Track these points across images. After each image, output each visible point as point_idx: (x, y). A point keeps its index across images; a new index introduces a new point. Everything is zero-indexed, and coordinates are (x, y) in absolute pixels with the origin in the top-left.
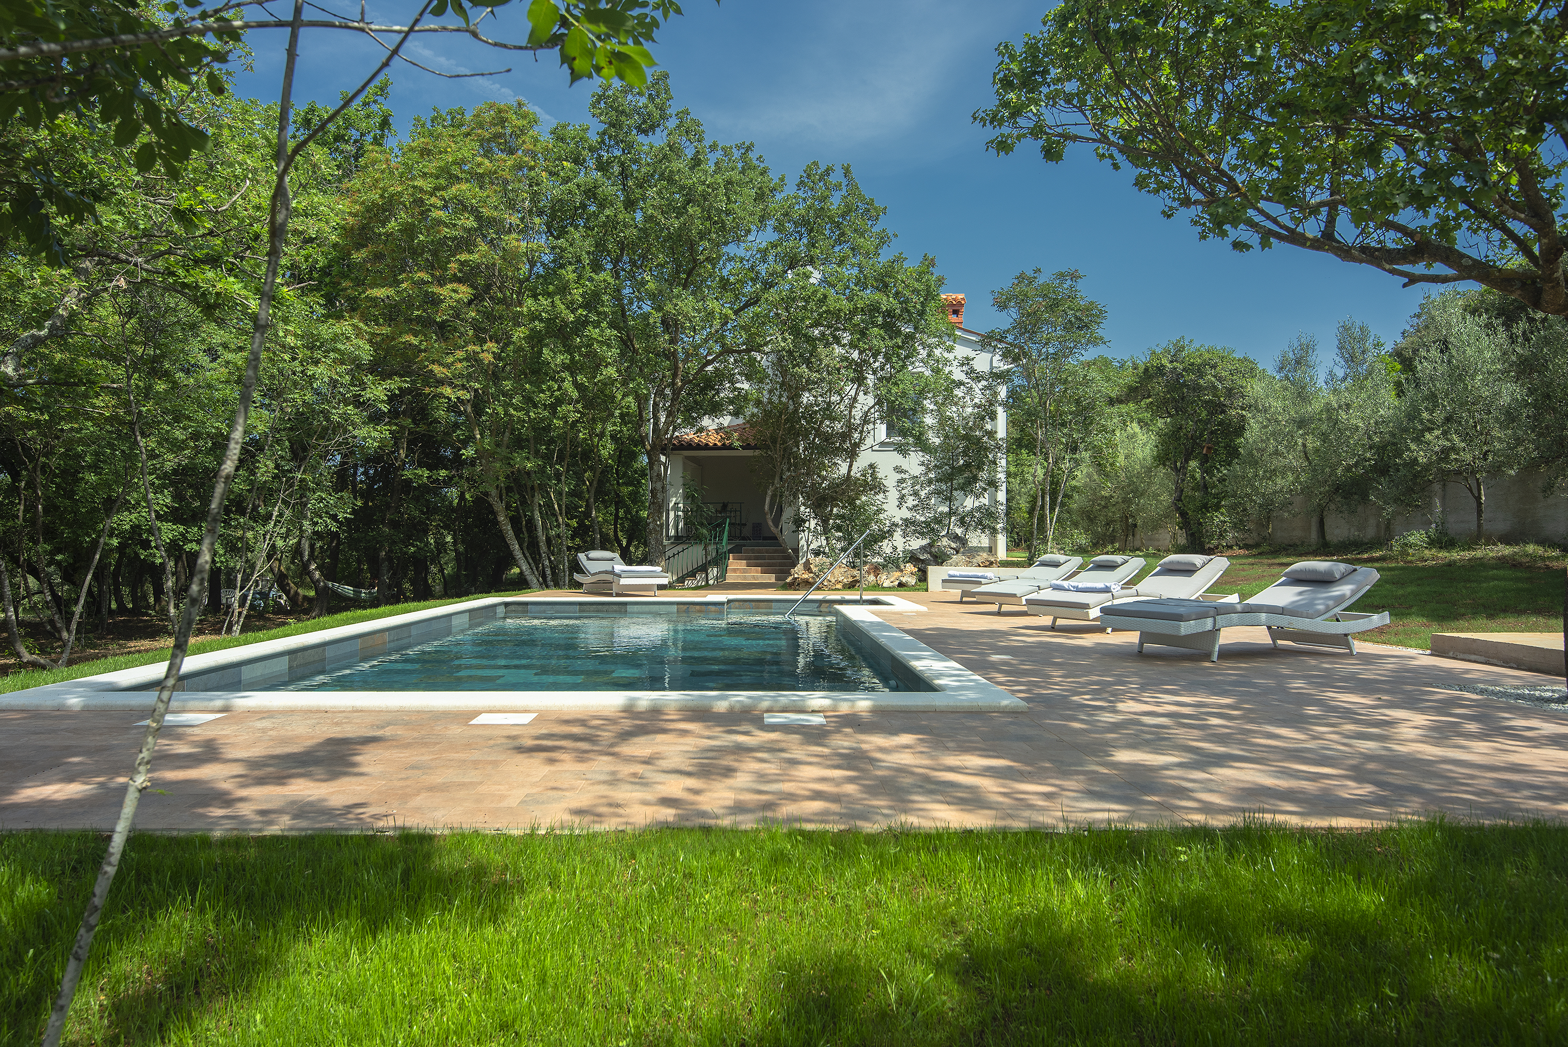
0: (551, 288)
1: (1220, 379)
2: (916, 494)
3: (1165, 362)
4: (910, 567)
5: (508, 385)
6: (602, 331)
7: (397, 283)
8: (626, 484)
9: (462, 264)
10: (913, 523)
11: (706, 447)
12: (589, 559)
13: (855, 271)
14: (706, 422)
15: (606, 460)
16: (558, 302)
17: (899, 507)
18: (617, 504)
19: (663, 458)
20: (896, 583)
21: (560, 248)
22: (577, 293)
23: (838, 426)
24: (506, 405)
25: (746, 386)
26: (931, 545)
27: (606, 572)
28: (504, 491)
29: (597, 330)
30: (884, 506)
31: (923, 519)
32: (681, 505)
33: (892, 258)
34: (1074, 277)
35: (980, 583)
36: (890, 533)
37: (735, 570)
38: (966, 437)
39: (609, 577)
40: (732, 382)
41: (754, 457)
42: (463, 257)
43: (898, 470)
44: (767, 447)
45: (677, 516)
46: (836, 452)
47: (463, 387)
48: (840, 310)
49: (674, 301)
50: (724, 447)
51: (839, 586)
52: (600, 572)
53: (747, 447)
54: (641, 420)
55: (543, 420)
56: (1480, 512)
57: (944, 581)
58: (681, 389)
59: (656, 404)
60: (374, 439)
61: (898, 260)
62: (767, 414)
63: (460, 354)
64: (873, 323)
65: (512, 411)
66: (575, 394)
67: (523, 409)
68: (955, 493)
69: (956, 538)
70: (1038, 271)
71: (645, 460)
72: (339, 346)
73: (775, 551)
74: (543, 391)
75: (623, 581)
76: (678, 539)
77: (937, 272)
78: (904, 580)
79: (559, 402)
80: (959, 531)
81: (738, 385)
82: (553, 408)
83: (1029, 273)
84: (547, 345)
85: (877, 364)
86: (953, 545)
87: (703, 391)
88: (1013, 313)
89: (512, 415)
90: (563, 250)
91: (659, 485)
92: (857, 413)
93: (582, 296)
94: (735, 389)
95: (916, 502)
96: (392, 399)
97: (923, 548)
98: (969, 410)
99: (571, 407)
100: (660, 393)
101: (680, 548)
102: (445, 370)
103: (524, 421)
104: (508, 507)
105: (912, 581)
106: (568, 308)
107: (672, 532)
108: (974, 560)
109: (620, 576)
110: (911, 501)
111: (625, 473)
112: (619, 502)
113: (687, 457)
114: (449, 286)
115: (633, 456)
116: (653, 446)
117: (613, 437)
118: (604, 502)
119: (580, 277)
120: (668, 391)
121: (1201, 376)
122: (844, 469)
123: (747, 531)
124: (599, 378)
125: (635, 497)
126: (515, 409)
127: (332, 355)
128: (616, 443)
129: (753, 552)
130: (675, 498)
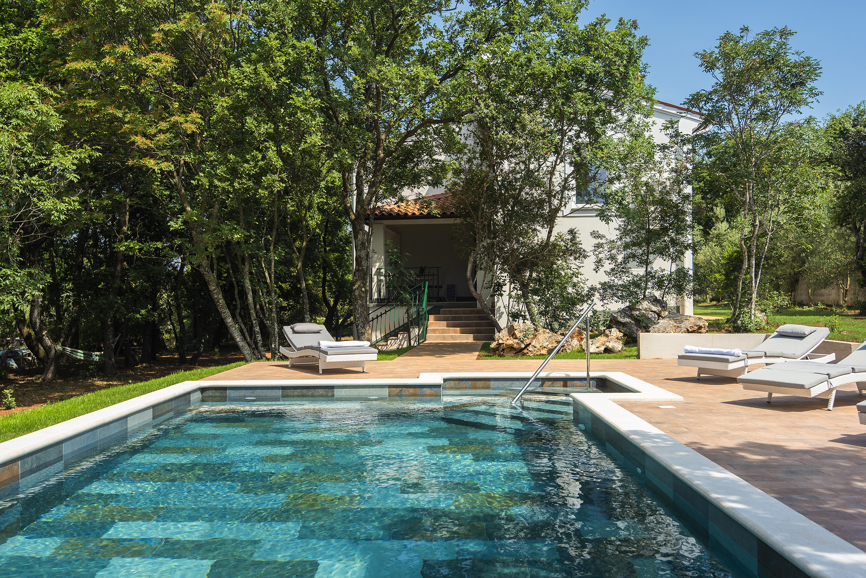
0: (254, 56)
2: (612, 258)
3: (848, 126)
4: (615, 332)
5: (212, 155)
6: (306, 99)
7: (99, 56)
8: (332, 251)
9: (167, 33)
10: (611, 287)
11: (406, 216)
12: (295, 332)
13: (555, 37)
14: (406, 192)
15: (314, 229)
16: (261, 70)
17: (596, 270)
18: (324, 269)
19: (367, 228)
20: (602, 348)
21: (263, 11)
22: (280, 61)
23: (536, 193)
24: (210, 176)
25: (442, 157)
26: (631, 308)
27: (312, 348)
28: (215, 261)
29: (301, 99)
30: (581, 270)
31: (620, 282)
32: (383, 271)
33: (594, 20)
34: (785, 33)
35: (727, 361)
36: (589, 296)
37: (434, 331)
38: (661, 202)
39: (316, 353)
40: (431, 154)
41: (455, 225)
42: (166, 27)
43: (595, 235)
44: (468, 215)
45: (379, 281)
46: (534, 219)
47: (167, 159)
48: (544, 74)
49: (378, 66)
50: (422, 216)
51: (544, 352)
52: (306, 348)
53: (444, 215)
54: (345, 192)
55: (247, 190)
57: (681, 357)
58: (383, 160)
59: (359, 176)
60: (61, 212)
61: (601, 21)
62: (468, 182)
63: (163, 125)
64: (577, 88)
65: (216, 182)
66: (279, 163)
67: (228, 180)
68: (651, 257)
69: (655, 301)
70: (745, 29)
71: (349, 229)
72: (22, 111)
73: (471, 312)
74: (247, 162)
75: (330, 359)
76: (381, 302)
77: (639, 34)
78: (610, 345)
79: (263, 172)
80: (657, 294)
81: (436, 157)
82: (257, 178)
83: (736, 32)
84: (250, 114)
85: (572, 133)
86: (654, 308)
87: (402, 164)
88: (719, 75)
89: (216, 187)
90: (265, 13)
91: (363, 253)
92: (557, 180)
93: (285, 64)
94: (433, 161)
95: (612, 266)
96: (80, 168)
97: (623, 312)
98: (666, 175)
99: (276, 177)
100: (363, 165)
101: (382, 310)
102: (148, 142)
103: (229, 192)
104: (219, 276)
105: (618, 346)
106: (271, 75)
107: (375, 296)
108: (683, 325)
109: (326, 353)
110: (608, 266)
111: (331, 242)
112: (326, 266)
113: (388, 227)
114: (152, 56)
115: (339, 226)
116: (358, 215)
117: (321, 210)
118: (313, 267)
119: (283, 44)
120: (369, 164)
122: (542, 234)
123: (443, 293)
124: (303, 146)
125: (341, 262)
126: (220, 180)
127: (14, 122)
128: (323, 215)
129: (450, 312)
130: (378, 265)
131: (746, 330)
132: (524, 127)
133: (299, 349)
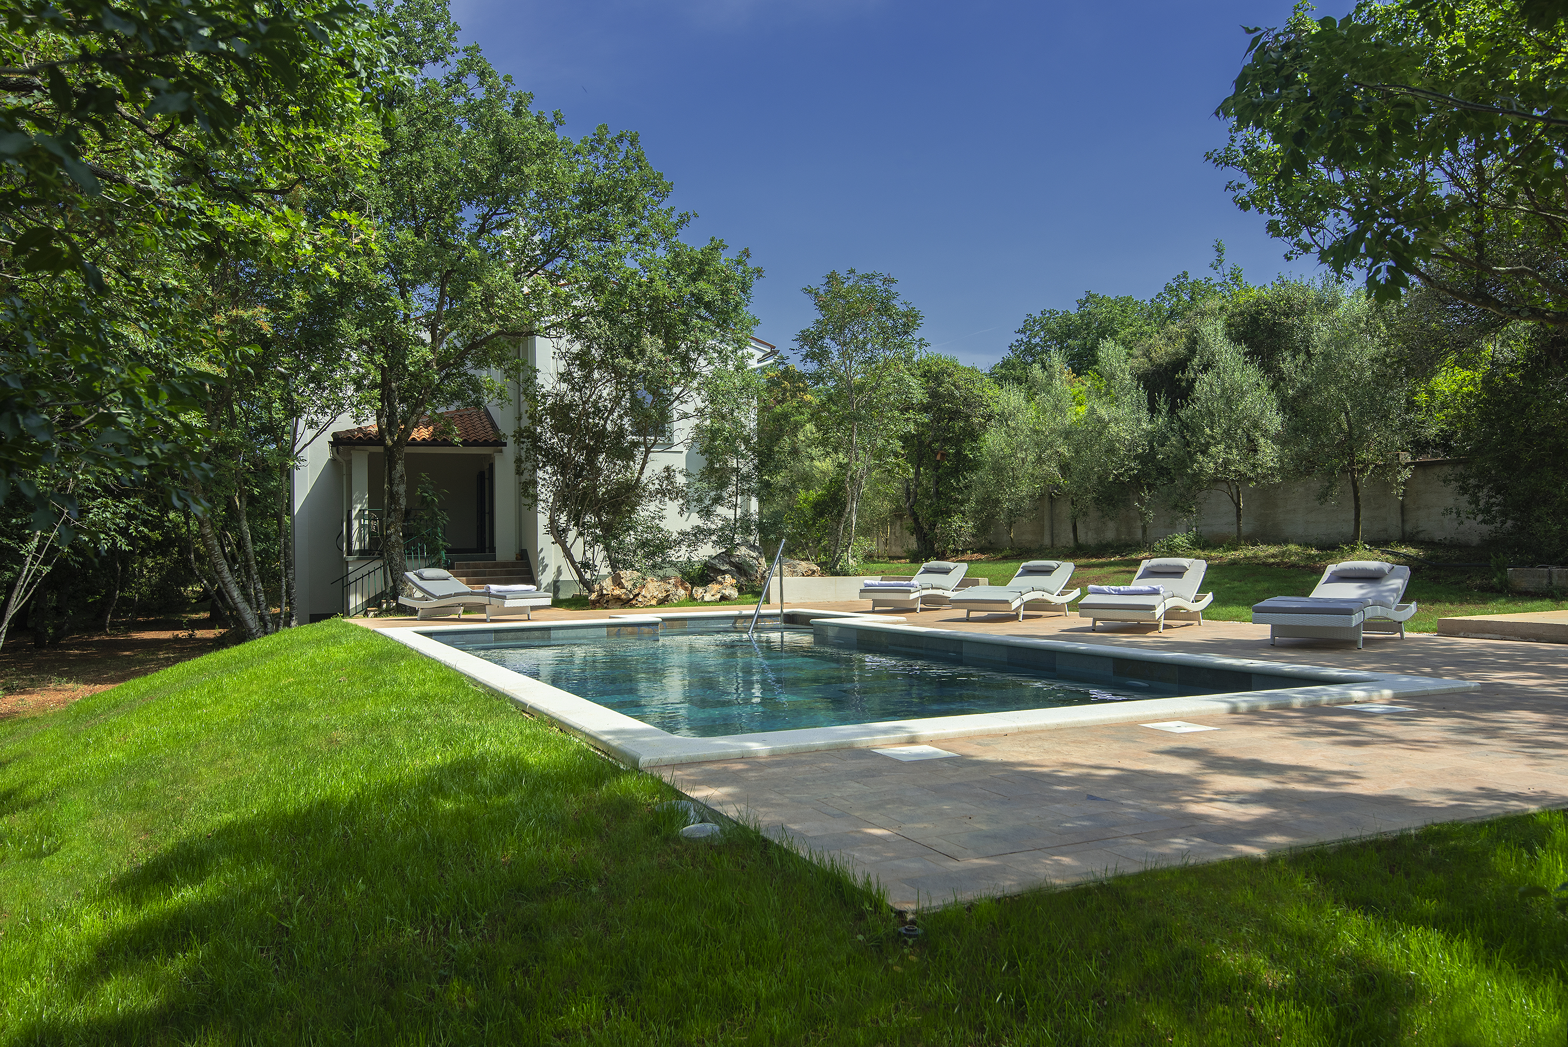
1: (957, 388)
4: (726, 579)
20: (718, 596)
26: (728, 554)
30: (664, 513)
32: (368, 513)
35: (909, 592)
45: (362, 526)
51: (654, 602)
53: (465, 443)
56: (1239, 516)
57: (862, 591)
63: (220, 319)
76: (362, 552)
78: (728, 592)
97: (720, 558)
105: (734, 593)
108: (798, 570)
121: (939, 385)
129: (468, 567)
130: (359, 506)
131: (846, 574)
132: (642, 352)
133: (440, 598)
